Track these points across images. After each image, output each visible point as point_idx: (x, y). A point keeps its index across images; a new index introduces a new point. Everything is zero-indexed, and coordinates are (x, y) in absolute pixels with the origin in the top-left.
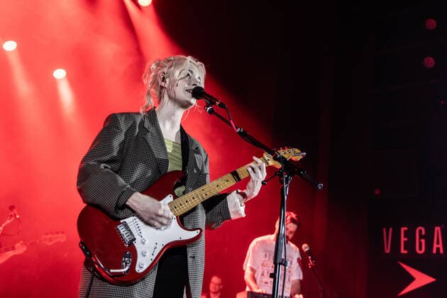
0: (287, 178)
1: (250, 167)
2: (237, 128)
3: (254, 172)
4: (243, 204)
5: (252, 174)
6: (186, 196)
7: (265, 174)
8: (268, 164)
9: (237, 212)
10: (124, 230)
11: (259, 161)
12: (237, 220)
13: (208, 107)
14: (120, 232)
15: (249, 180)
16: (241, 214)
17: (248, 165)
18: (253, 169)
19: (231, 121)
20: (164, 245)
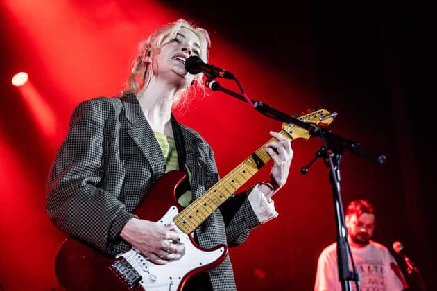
0: (334, 158)
1: (271, 147)
2: (254, 102)
3: (278, 153)
4: (270, 200)
5: (275, 157)
6: (194, 204)
7: (292, 152)
8: (291, 137)
9: (266, 213)
10: (123, 268)
11: (280, 136)
12: (268, 223)
13: (210, 81)
14: (118, 272)
15: (273, 165)
16: (271, 215)
17: (266, 145)
18: (275, 150)
19: (245, 95)
20: (182, 278)
